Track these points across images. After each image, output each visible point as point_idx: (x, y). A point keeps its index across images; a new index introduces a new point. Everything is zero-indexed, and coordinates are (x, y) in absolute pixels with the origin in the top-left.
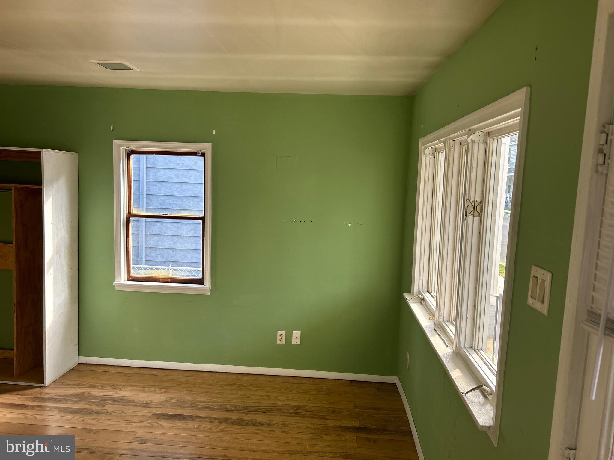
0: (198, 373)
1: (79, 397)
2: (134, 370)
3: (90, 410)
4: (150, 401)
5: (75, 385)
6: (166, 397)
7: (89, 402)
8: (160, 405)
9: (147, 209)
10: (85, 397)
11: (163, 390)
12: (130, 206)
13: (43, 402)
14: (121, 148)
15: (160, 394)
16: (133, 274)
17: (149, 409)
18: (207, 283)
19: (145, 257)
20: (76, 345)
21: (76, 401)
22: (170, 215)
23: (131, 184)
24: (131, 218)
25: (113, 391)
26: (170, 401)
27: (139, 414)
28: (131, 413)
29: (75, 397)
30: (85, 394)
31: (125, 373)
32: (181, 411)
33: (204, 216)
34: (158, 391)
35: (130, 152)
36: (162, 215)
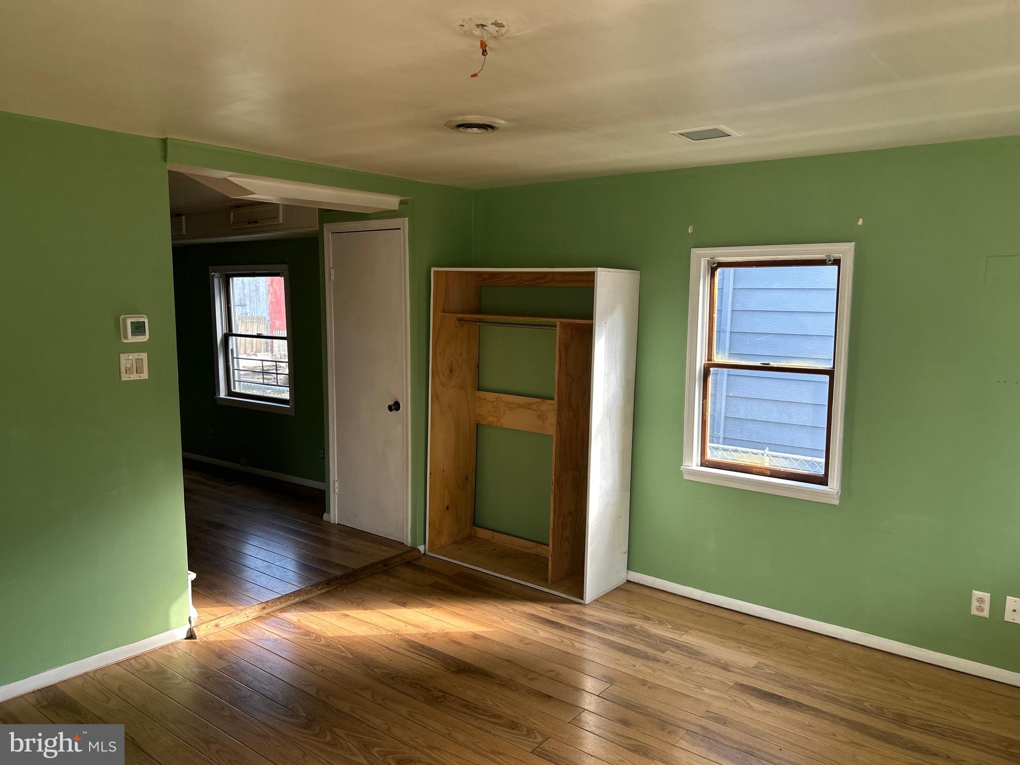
0: (811, 635)
1: (628, 630)
2: (706, 607)
3: (643, 652)
4: (731, 661)
5: (623, 611)
6: (756, 662)
7: (642, 640)
8: (746, 671)
9: (731, 355)
10: (636, 631)
11: (751, 649)
12: (710, 350)
13: (582, 625)
14: (703, 259)
15: (747, 655)
16: (709, 456)
17: (729, 673)
18: (833, 483)
19: (724, 432)
20: (625, 553)
21: (625, 634)
22: (774, 366)
23: (714, 316)
24: (711, 369)
25: (676, 633)
26: (763, 669)
27: (714, 676)
28: (702, 672)
29: (623, 628)
30: (636, 627)
31: (693, 609)
32: (781, 689)
33: (834, 368)
34: (744, 649)
35: (715, 265)
36: (762, 365)
